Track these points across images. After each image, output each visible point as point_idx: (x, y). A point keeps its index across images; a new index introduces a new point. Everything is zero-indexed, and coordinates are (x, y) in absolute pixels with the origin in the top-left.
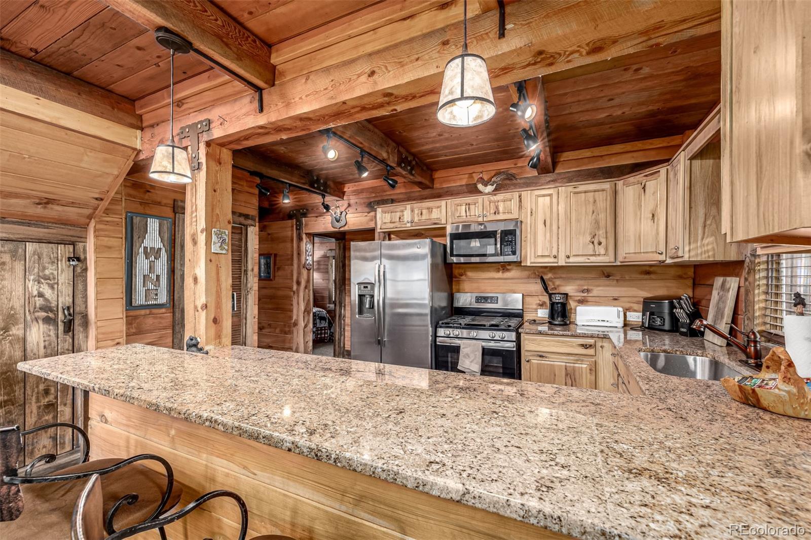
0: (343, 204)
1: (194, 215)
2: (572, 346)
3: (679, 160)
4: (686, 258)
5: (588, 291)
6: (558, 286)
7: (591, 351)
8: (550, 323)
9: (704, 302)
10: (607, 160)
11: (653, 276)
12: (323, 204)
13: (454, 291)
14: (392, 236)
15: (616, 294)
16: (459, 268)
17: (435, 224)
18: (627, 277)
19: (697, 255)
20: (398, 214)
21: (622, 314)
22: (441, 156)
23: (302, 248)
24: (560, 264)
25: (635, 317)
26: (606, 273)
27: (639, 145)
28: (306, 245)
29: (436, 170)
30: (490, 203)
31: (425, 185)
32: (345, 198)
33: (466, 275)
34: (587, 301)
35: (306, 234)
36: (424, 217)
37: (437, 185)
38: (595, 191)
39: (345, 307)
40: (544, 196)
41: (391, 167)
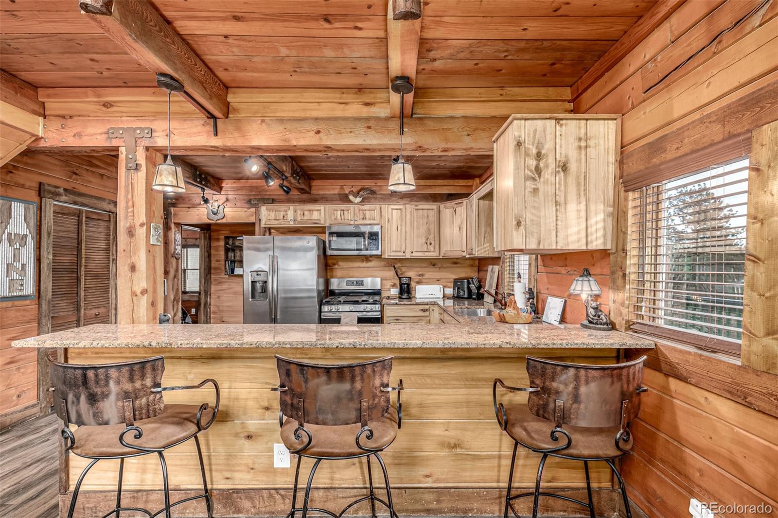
0: (221, 198)
1: (130, 210)
2: (416, 311)
3: (473, 199)
4: (476, 255)
5: (422, 275)
6: (404, 272)
7: (427, 314)
8: (400, 298)
9: (483, 281)
10: (434, 189)
11: (458, 265)
12: (203, 197)
13: (329, 277)
14: (272, 231)
15: (438, 277)
16: (333, 259)
17: (315, 223)
18: (445, 266)
19: (481, 254)
20: (282, 213)
21: (442, 289)
22: (322, 170)
23: (170, 237)
24: (407, 257)
25: (449, 291)
26: (433, 263)
27: (451, 182)
28: (175, 234)
29: (314, 179)
30: (359, 210)
31: (306, 191)
32: (223, 192)
33: (338, 264)
34: (422, 282)
35: (175, 223)
36: (306, 218)
37: (314, 192)
38: (428, 210)
39: (210, 295)
40: (397, 209)
41: (285, 176)
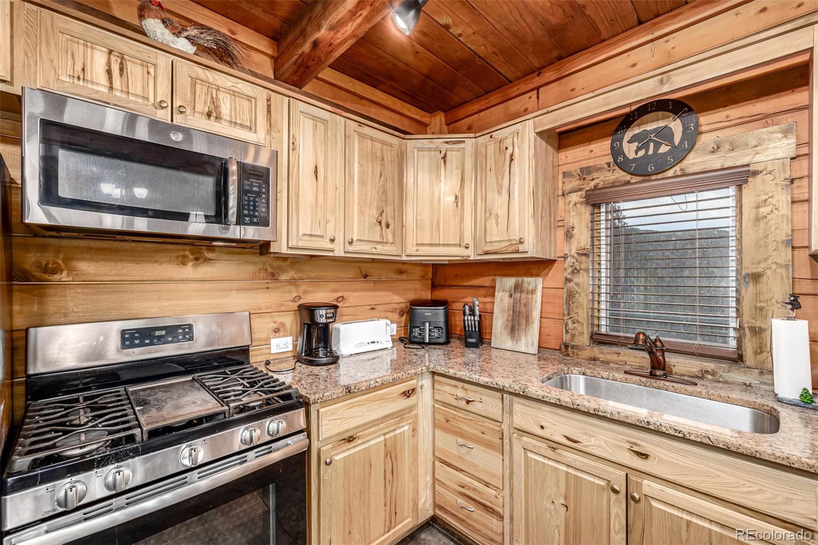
5: (344, 299)
6: (305, 292)
7: (413, 399)
15: (373, 302)
18: (384, 277)
24: (337, 254)
26: (364, 271)
33: (71, 270)
34: (342, 315)
38: (383, 143)
